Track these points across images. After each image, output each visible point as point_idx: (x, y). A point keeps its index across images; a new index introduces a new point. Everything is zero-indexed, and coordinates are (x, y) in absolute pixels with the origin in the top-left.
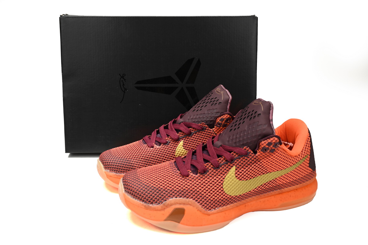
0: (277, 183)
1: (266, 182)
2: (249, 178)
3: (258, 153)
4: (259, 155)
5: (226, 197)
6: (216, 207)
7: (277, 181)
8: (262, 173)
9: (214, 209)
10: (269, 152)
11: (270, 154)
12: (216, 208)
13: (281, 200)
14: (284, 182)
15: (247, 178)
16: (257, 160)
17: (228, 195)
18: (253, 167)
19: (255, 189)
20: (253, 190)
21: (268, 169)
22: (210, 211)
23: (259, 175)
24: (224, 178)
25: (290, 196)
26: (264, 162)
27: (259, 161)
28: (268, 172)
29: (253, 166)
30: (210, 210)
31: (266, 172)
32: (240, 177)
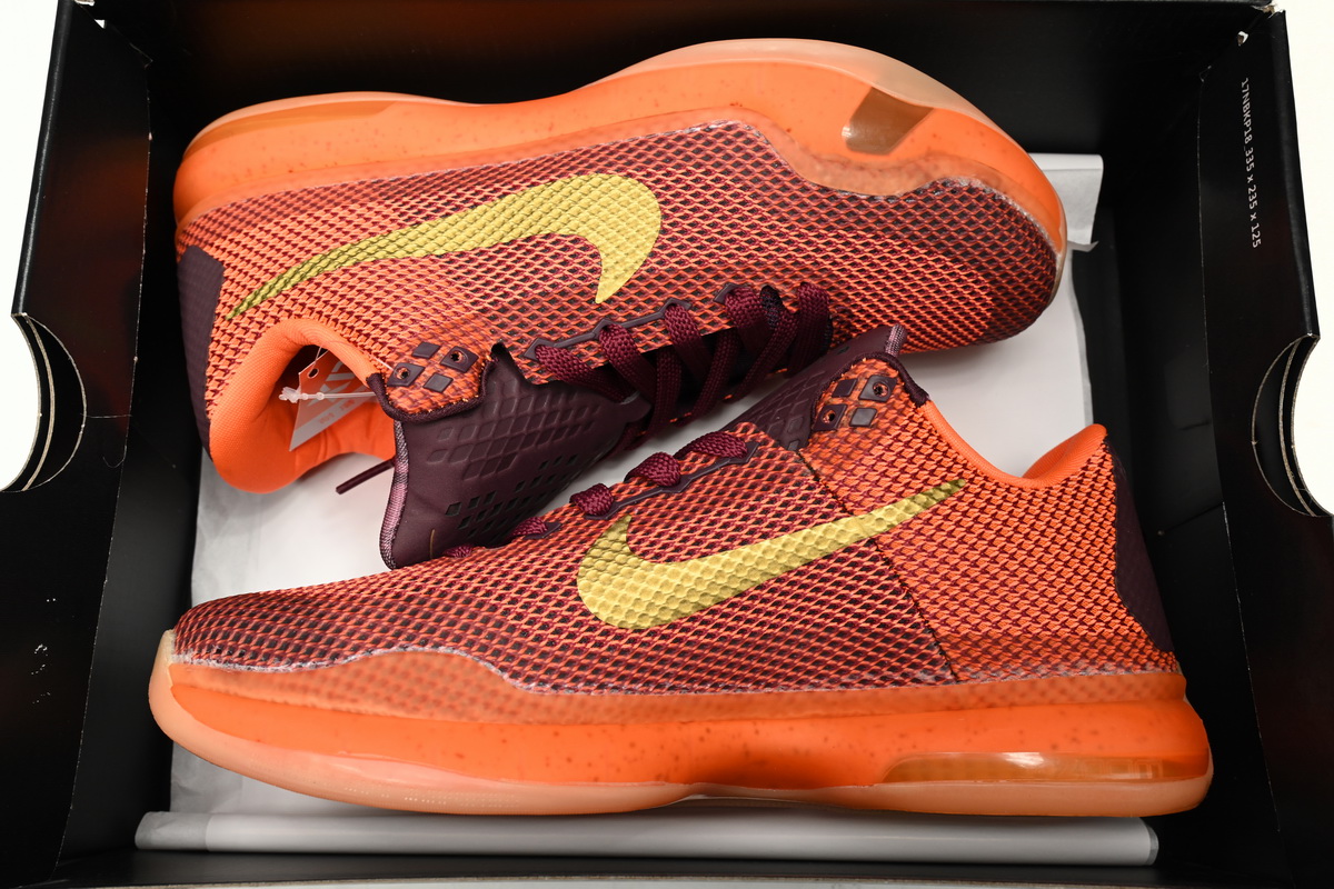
0: (395, 206)
1: (450, 219)
2: (539, 244)
3: (490, 349)
4: (485, 338)
5: (649, 175)
6: (699, 137)
7: (394, 215)
8: (471, 260)
9: (713, 126)
10: (439, 348)
11: (434, 336)
12: (698, 129)
13: (376, 132)
14: (360, 211)
15: (548, 243)
16: (494, 318)
17: (640, 181)
18: (516, 287)
19: (505, 194)
20: (515, 187)
21: (442, 272)
22: (730, 123)
23: (482, 253)
24: (653, 255)
25: (329, 144)
26: (460, 305)
27: (484, 310)
28: (442, 261)
29: (516, 294)
30: (729, 128)
31: (452, 261)
32: (581, 254)
